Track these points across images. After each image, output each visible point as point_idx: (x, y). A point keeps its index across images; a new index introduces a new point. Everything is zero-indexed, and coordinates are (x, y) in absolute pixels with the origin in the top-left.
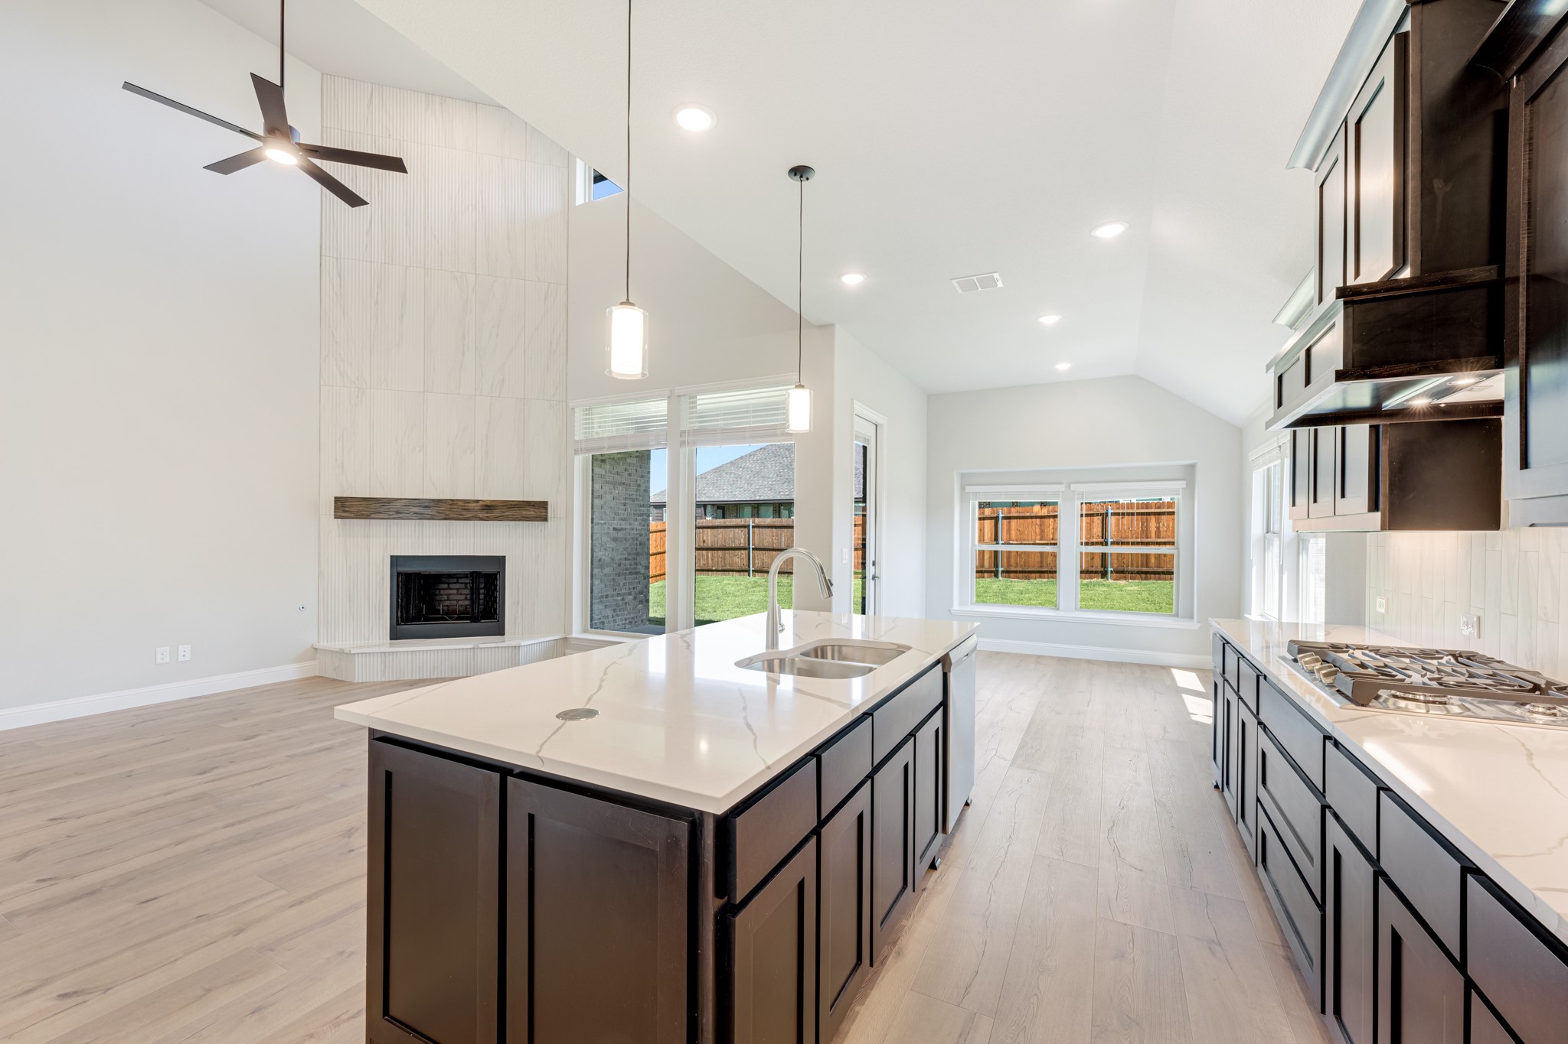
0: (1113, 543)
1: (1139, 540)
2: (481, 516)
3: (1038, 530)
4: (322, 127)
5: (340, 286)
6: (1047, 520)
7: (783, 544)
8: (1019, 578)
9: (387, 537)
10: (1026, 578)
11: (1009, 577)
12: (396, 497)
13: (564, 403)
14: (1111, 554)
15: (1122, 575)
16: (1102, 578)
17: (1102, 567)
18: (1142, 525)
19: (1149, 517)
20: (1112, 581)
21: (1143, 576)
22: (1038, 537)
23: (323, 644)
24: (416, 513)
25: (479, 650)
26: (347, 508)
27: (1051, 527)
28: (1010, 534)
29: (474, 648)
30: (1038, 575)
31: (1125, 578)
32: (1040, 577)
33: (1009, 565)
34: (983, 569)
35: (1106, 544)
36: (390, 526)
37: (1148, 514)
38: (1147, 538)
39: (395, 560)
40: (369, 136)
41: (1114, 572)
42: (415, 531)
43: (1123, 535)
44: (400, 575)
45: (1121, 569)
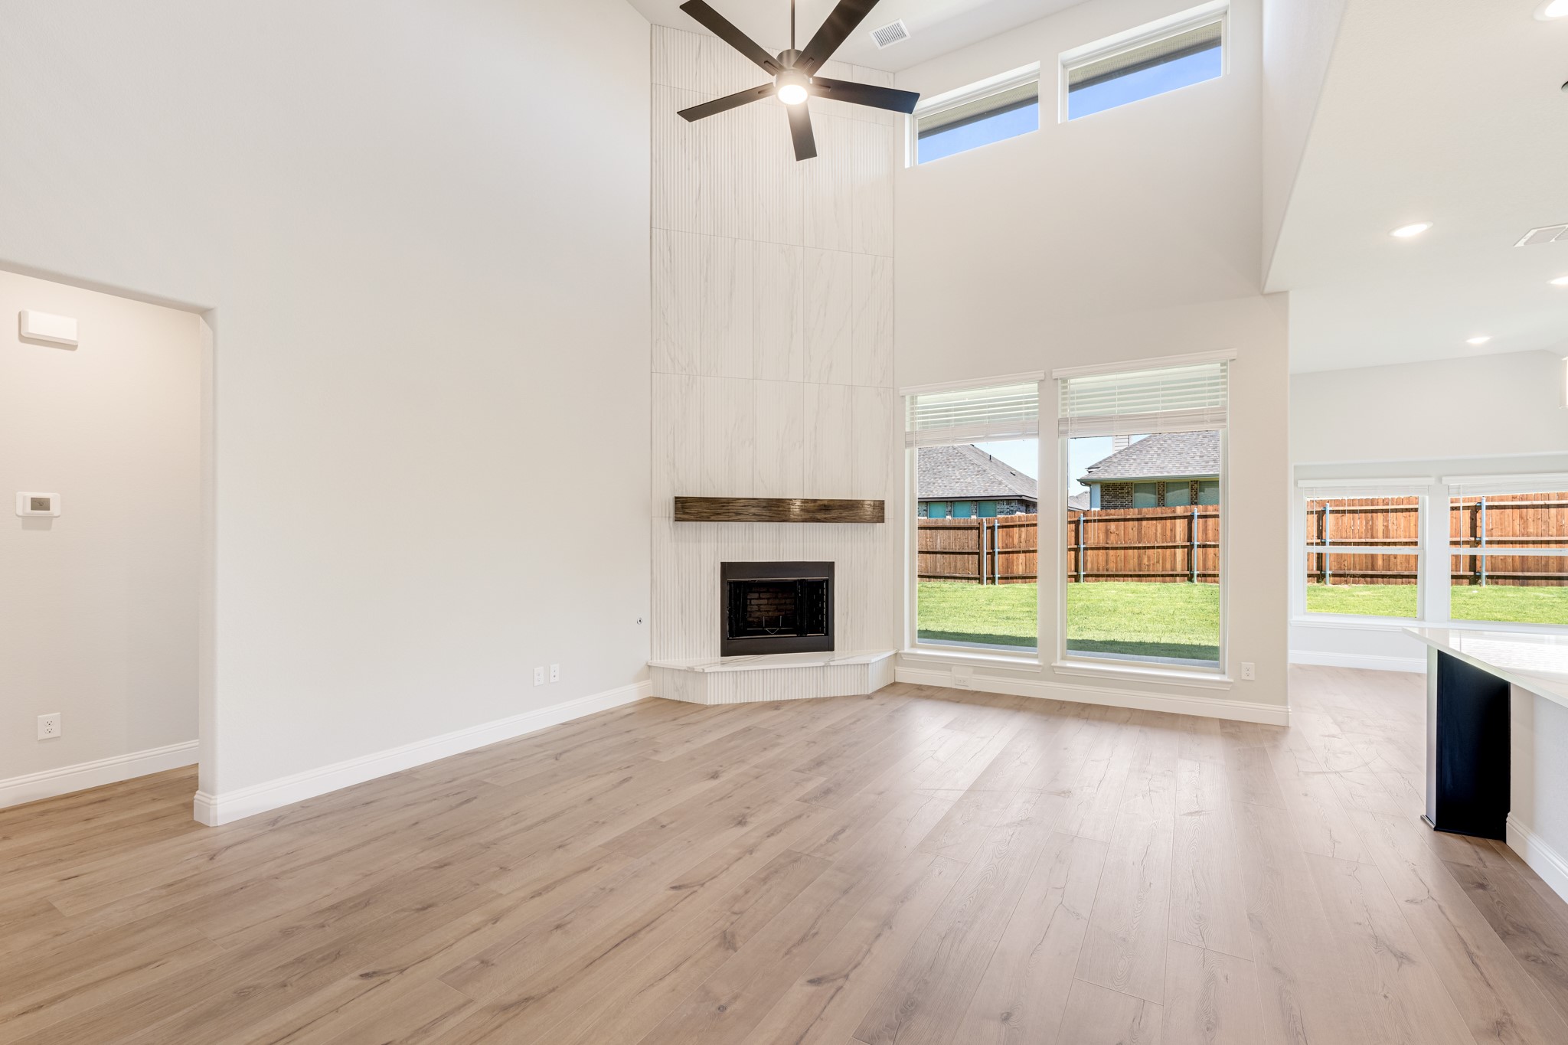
0: (1333, 544)
1: (1363, 540)
2: (819, 517)
4: (652, 84)
5: (671, 261)
7: (938, 546)
9: (718, 542)
12: (737, 497)
13: (892, 390)
14: (1330, 554)
15: (1343, 578)
16: (1318, 582)
17: (1318, 570)
18: (1367, 523)
19: (1375, 515)
20: (1331, 585)
21: (1369, 579)
23: (656, 662)
24: (754, 514)
25: (829, 668)
26: (688, 509)
28: (1206, 534)
29: (823, 666)
31: (1346, 582)
33: (1205, 567)
34: (1175, 573)
35: (1324, 544)
36: (721, 529)
37: (1376, 511)
38: (1372, 537)
39: (727, 568)
40: (698, 94)
41: (1334, 575)
42: (745, 534)
43: (1344, 535)
44: (730, 583)
45: (1341, 572)
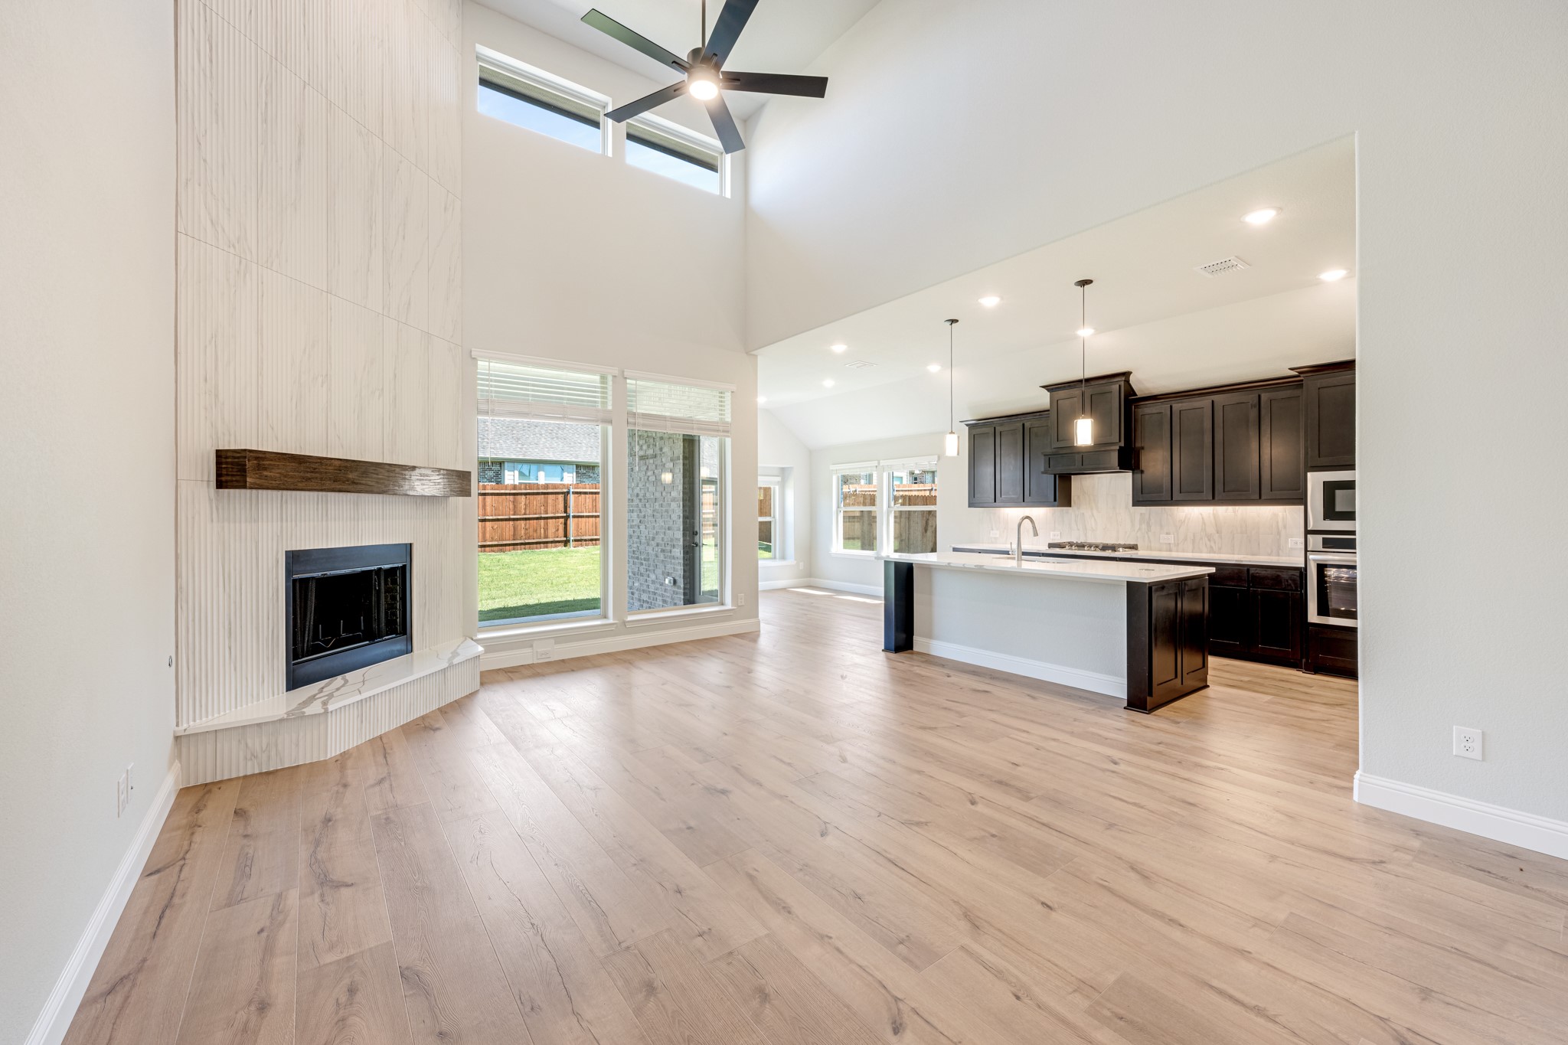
3: (511, 506)
6: (519, 497)
8: (494, 551)
9: (281, 521)
10: (501, 551)
11: (485, 551)
13: (461, 348)
22: (512, 513)
23: (184, 727)
26: (266, 470)
27: (523, 503)
30: (511, 547)
32: (514, 549)
36: (286, 501)
41: (576, 540)
42: (318, 509)
43: (580, 510)
44: (294, 581)
45: (579, 538)
